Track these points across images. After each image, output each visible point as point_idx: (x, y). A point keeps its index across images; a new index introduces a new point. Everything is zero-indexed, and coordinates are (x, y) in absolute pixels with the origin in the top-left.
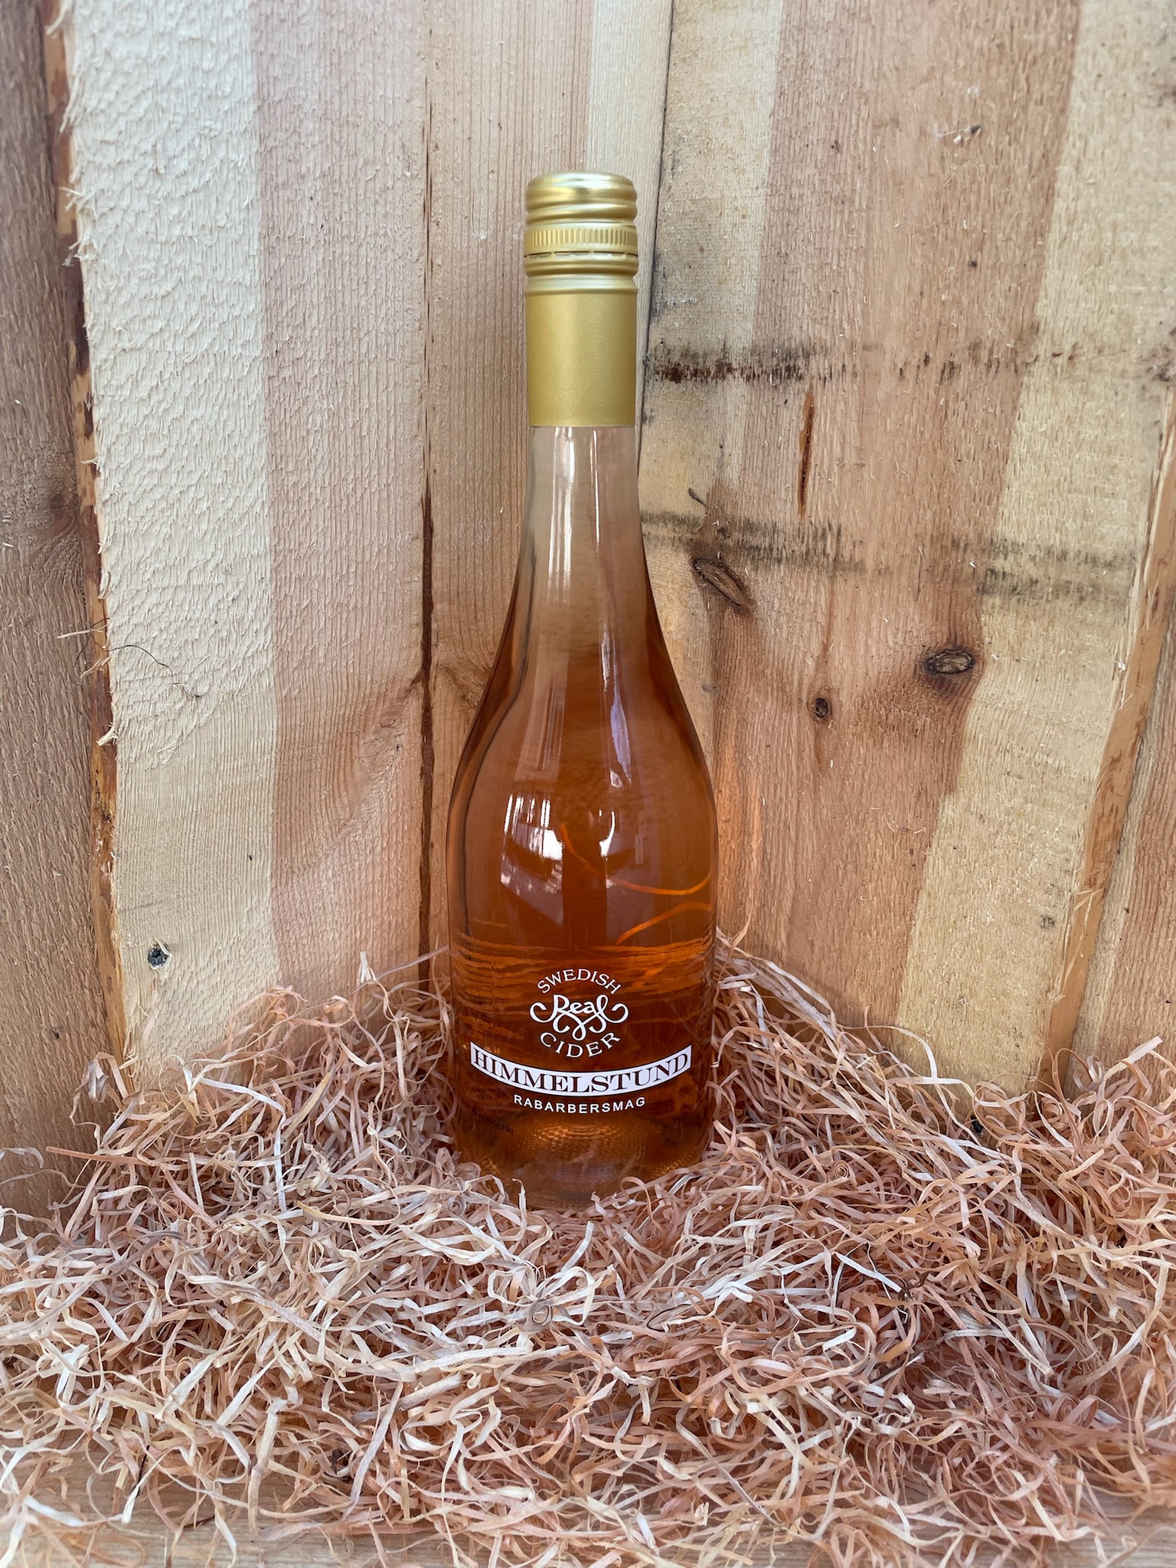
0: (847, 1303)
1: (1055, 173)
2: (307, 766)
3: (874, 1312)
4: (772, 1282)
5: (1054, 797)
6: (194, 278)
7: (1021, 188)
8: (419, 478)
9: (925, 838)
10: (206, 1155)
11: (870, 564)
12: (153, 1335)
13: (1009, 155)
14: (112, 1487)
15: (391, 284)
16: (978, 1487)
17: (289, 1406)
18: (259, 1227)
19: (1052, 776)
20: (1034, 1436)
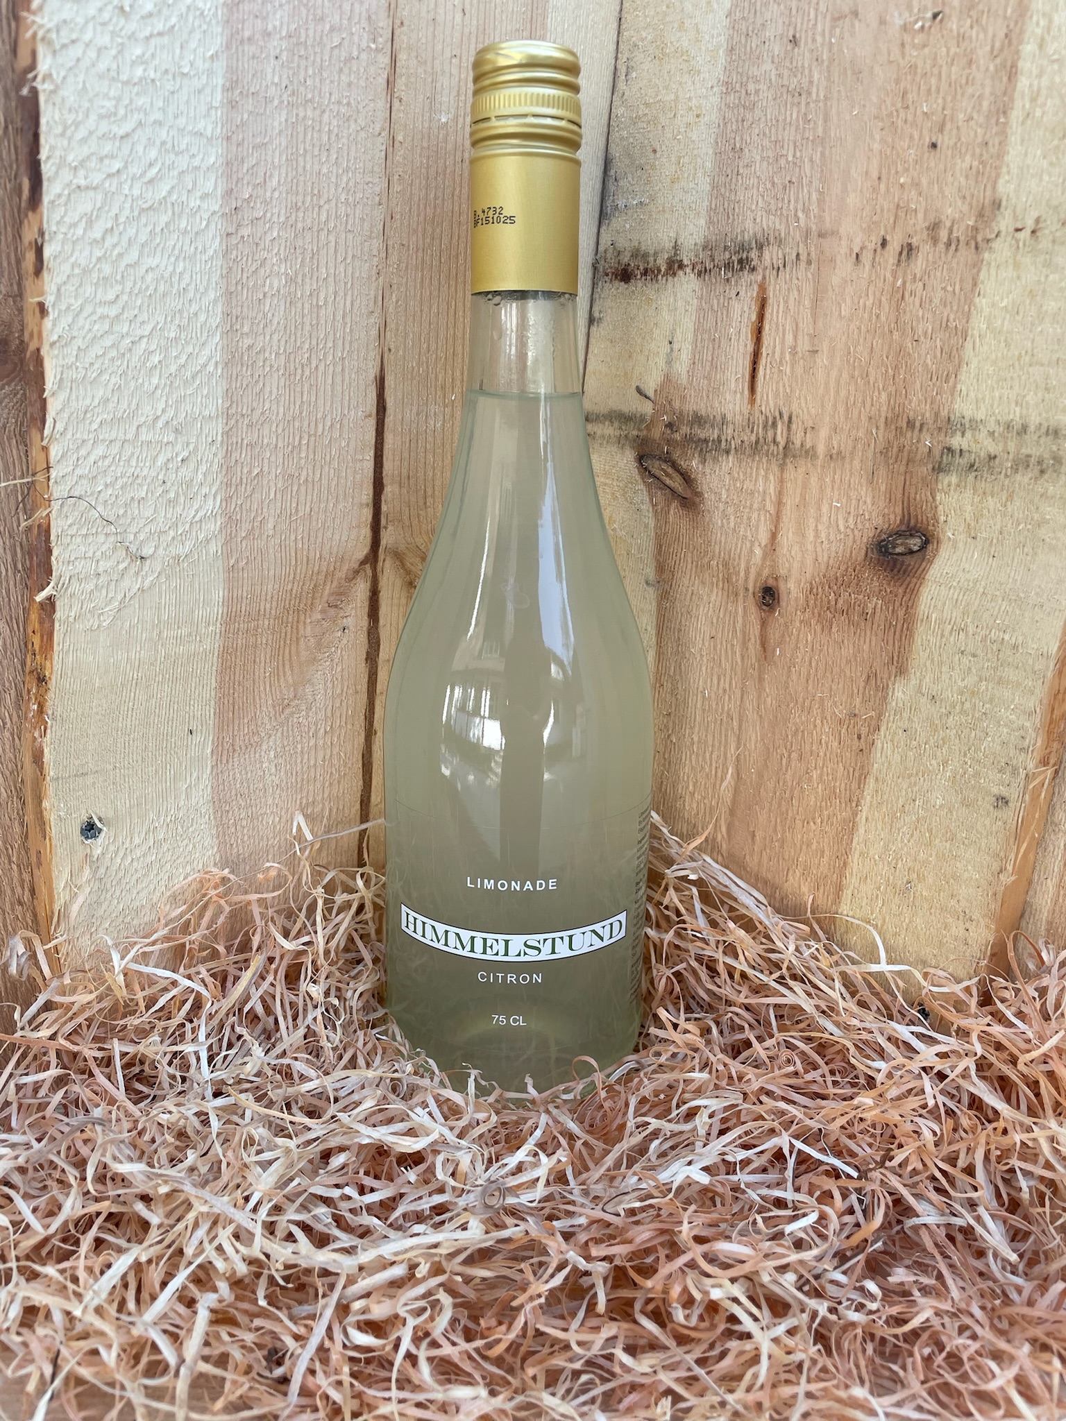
0: (805, 1188)
1: (1018, 52)
2: (252, 640)
3: (837, 1195)
4: (723, 1169)
5: (1011, 674)
6: (155, 122)
7: (983, 68)
8: (374, 354)
9: (873, 723)
10: (132, 1041)
11: (821, 449)
12: (71, 1227)
13: (971, 38)
14: (22, 1391)
15: (352, 154)
16: (950, 1378)
17: (220, 1301)
18: (190, 1114)
19: (1009, 652)
20: (999, 1326)
